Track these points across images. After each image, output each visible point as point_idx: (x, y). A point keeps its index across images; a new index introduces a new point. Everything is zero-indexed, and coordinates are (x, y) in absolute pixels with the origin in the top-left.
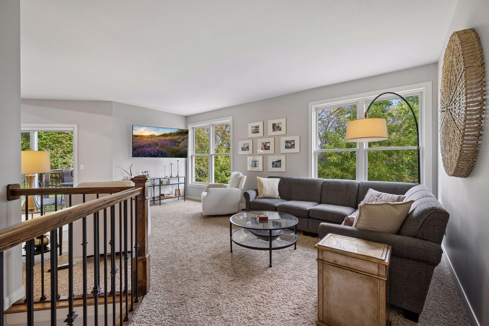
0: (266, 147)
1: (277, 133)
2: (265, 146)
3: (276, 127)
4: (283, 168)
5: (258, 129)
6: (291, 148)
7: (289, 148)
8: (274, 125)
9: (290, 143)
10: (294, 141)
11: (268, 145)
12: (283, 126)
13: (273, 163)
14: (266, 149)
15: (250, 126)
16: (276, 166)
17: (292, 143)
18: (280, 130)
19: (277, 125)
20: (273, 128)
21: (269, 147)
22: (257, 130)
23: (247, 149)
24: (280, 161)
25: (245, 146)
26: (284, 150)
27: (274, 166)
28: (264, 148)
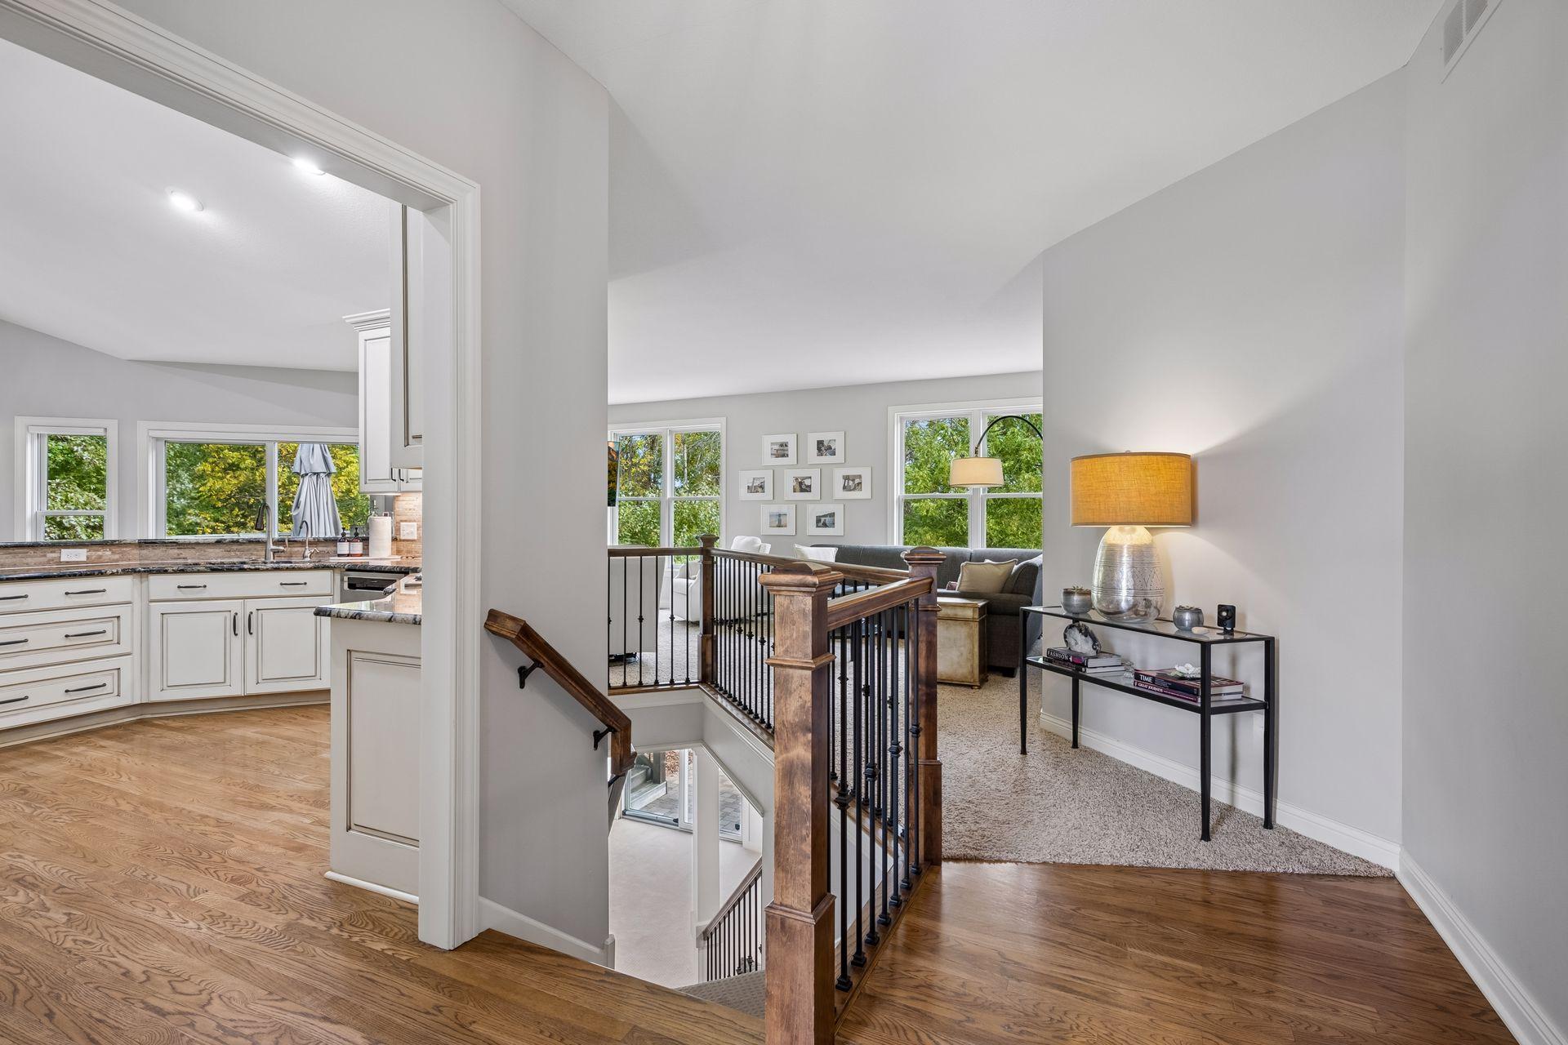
0: (803, 487)
1: (827, 459)
2: (801, 484)
3: (823, 448)
4: (837, 530)
5: (785, 448)
6: (854, 489)
7: (851, 490)
8: (820, 443)
9: (853, 480)
10: (860, 477)
11: (807, 482)
12: (838, 446)
13: (818, 520)
14: (802, 490)
15: (768, 442)
16: (825, 525)
17: (857, 481)
18: (834, 454)
19: (826, 444)
20: (819, 449)
21: (810, 487)
22: (784, 450)
23: (760, 490)
24: (832, 515)
25: (757, 483)
26: (840, 493)
27: (820, 524)
28: (798, 488)
